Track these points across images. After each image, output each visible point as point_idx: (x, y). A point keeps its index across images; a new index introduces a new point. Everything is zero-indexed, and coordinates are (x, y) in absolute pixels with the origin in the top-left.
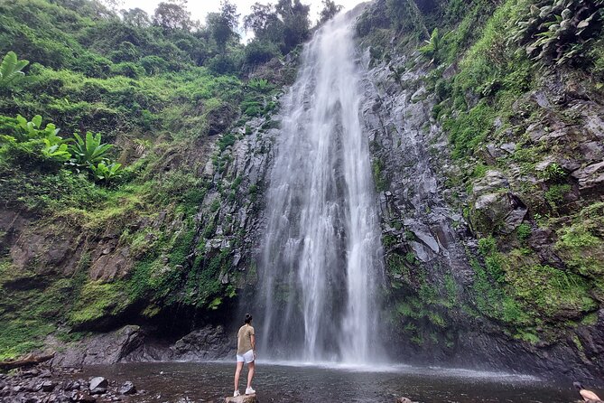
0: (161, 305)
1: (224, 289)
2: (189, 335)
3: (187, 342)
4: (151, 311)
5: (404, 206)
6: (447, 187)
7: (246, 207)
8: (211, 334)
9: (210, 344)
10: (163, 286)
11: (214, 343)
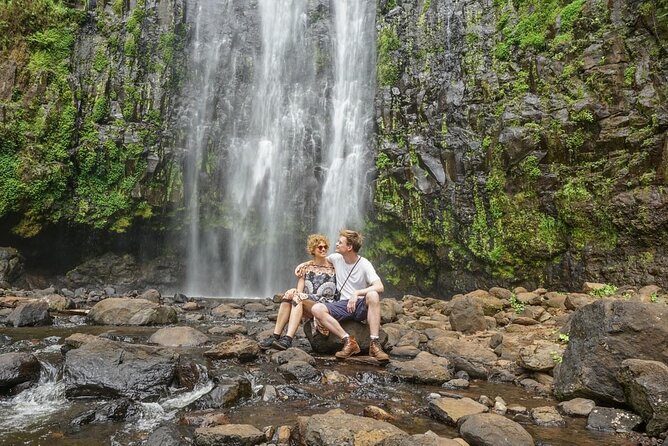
0: (42, 221)
1: (135, 205)
2: (85, 265)
3: (84, 273)
4: (28, 229)
5: (414, 117)
6: (474, 102)
7: (159, 75)
8: (117, 265)
9: (118, 277)
10: (42, 193)
11: (123, 276)
